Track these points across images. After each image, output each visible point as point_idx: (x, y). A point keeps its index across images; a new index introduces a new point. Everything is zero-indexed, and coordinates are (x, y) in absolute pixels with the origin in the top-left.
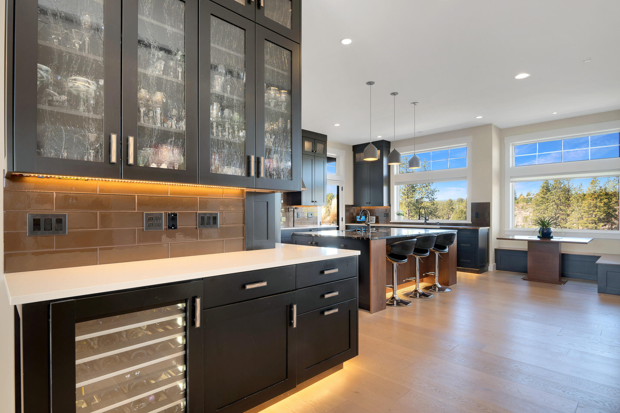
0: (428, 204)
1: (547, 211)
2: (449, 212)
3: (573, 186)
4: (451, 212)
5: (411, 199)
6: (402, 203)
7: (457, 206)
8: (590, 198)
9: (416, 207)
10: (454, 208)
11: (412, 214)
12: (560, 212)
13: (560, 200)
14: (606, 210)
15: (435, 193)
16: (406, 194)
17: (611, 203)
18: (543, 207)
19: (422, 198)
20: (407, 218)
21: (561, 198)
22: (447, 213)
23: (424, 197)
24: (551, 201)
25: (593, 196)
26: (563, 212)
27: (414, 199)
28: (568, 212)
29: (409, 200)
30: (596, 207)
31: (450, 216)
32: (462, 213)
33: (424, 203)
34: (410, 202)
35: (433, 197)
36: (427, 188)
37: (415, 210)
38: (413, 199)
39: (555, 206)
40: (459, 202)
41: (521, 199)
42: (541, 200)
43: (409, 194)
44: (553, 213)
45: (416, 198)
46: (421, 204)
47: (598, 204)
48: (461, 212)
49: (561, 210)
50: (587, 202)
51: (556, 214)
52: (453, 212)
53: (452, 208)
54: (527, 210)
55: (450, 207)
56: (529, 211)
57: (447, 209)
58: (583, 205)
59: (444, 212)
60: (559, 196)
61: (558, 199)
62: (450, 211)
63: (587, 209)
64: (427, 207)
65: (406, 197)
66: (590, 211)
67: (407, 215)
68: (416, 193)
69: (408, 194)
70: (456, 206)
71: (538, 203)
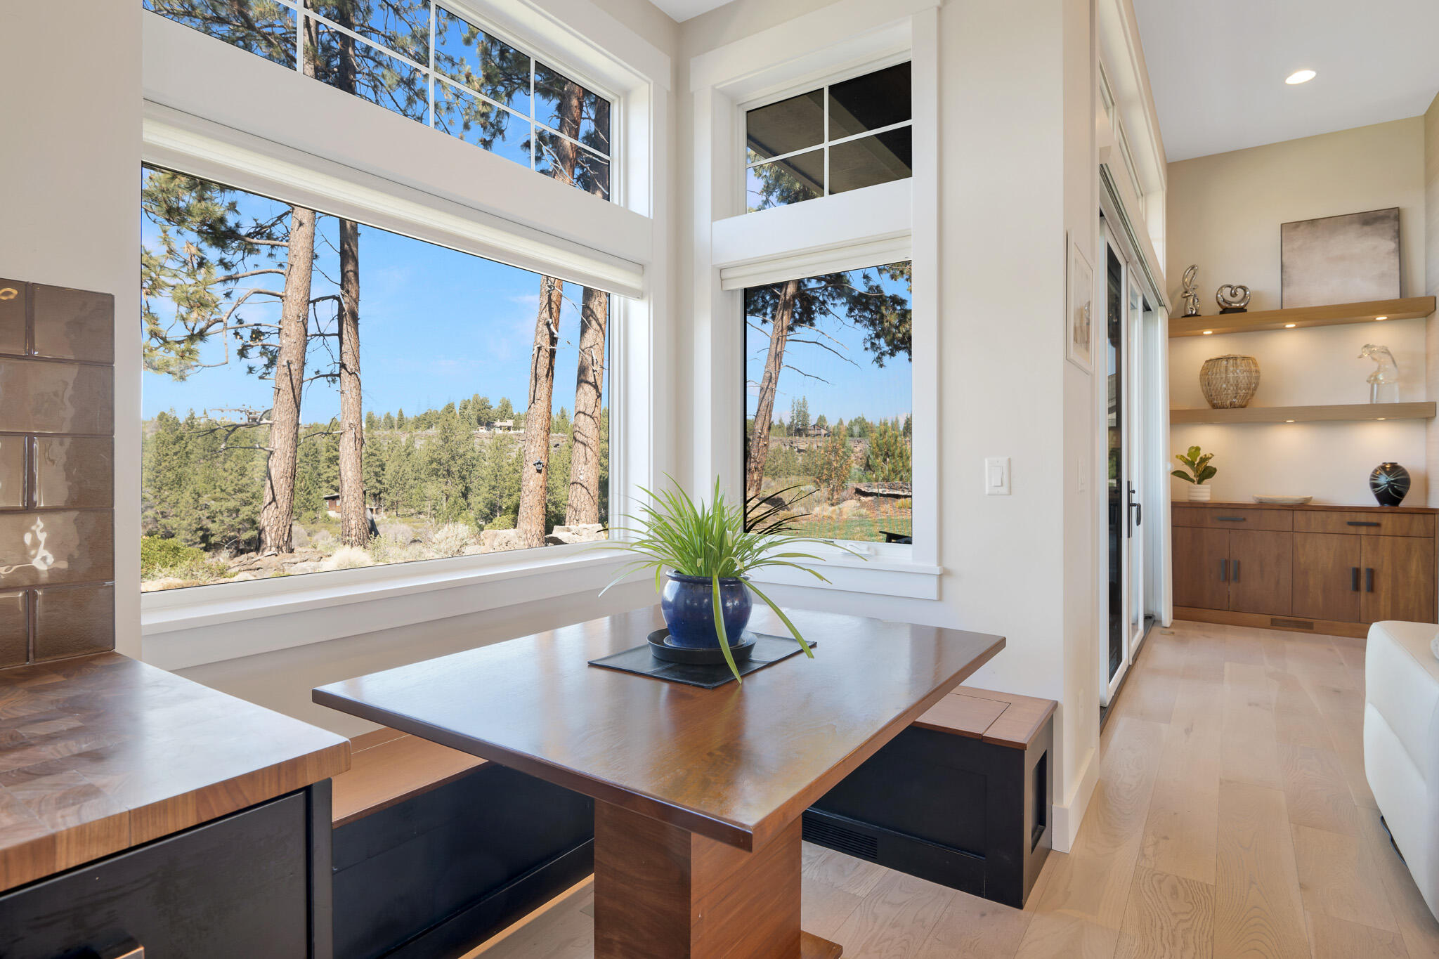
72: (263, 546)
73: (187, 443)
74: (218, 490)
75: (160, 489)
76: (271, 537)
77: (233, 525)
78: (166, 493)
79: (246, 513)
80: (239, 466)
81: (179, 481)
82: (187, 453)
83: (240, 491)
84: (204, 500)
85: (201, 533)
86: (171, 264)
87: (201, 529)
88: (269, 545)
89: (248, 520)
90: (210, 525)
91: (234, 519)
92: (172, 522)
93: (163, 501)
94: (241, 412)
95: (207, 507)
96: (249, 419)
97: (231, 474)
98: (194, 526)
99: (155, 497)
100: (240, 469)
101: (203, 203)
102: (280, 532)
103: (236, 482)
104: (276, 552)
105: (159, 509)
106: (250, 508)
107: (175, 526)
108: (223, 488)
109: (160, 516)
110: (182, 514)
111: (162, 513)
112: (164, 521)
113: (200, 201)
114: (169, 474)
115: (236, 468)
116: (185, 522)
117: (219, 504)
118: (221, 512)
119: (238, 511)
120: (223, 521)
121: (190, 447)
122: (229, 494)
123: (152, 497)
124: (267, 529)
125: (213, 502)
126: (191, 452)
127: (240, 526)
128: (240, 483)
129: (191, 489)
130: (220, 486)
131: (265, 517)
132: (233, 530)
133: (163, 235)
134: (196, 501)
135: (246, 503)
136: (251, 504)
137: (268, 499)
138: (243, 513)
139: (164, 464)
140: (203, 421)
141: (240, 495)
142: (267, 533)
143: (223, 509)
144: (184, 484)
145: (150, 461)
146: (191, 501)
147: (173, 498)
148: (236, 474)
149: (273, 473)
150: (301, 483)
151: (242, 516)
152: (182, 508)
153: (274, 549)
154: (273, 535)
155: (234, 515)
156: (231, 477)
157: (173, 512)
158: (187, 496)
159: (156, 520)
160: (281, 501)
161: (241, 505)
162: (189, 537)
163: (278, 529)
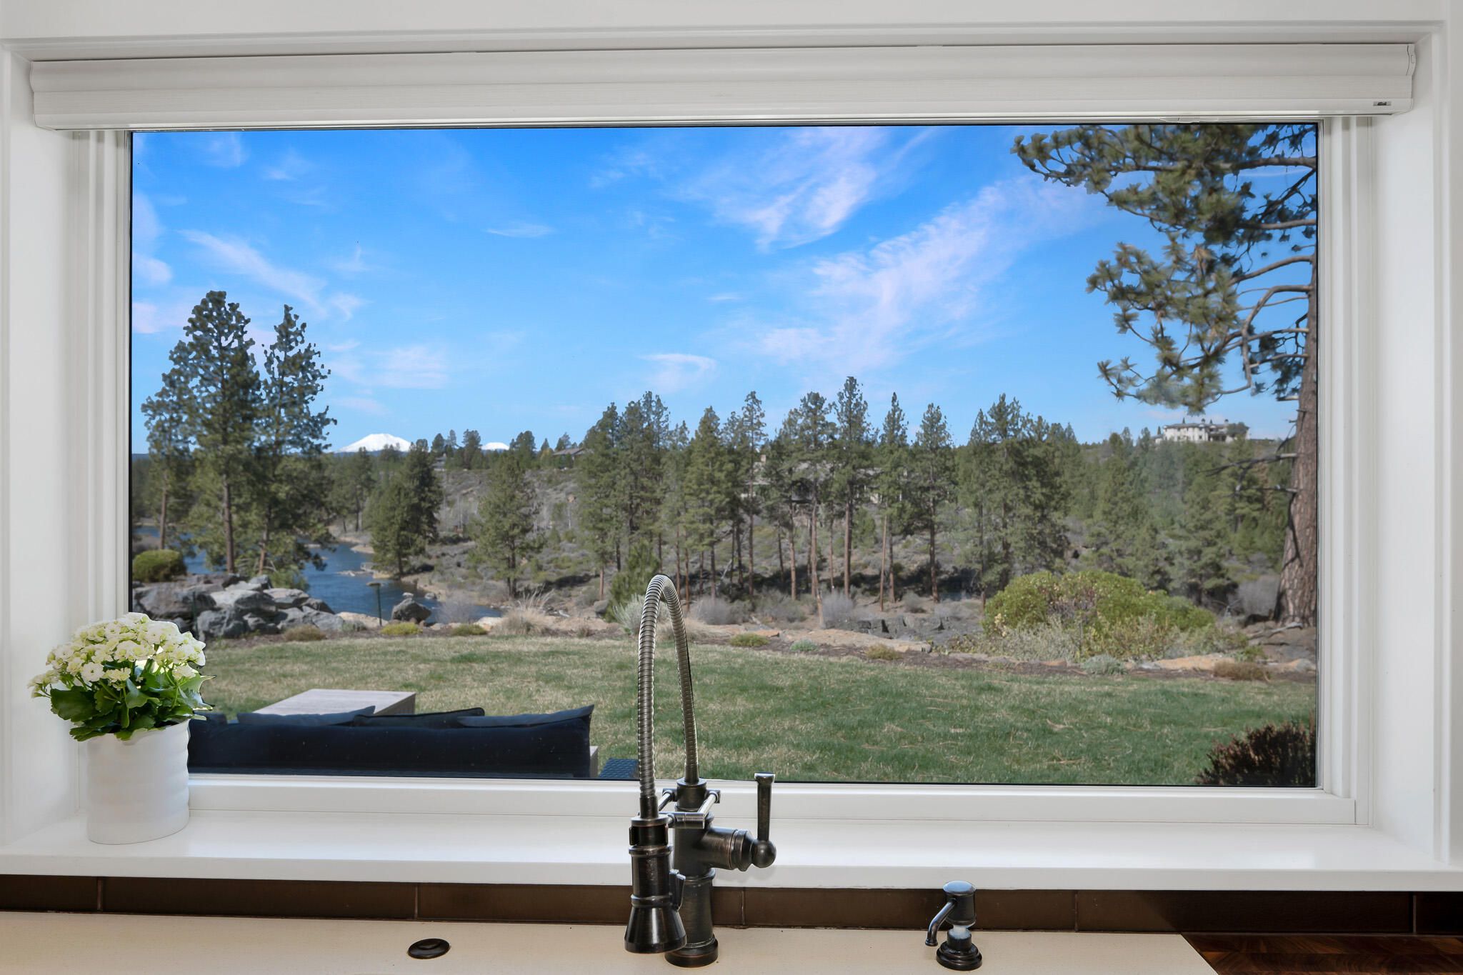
0: (300, 466)
1: (613, 492)
2: (359, 492)
3: (667, 427)
4: (365, 493)
5: (239, 447)
6: (204, 458)
7: (382, 473)
8: (701, 460)
9: (255, 473)
10: (373, 477)
11: (241, 501)
12: (642, 493)
13: (641, 464)
14: (730, 490)
15: (325, 430)
16: (217, 426)
17: (740, 472)
18: (605, 479)
19: (279, 443)
20: (223, 514)
21: (643, 457)
22: (354, 495)
23: (283, 442)
24: (623, 464)
25: (708, 456)
26: (648, 495)
27: (249, 446)
28: (658, 494)
29: (229, 449)
30: (713, 483)
31: (361, 503)
32: (399, 493)
33: (284, 462)
34: (232, 458)
35: (316, 442)
36: (297, 410)
37: (253, 485)
38: (246, 445)
39: (631, 479)
40: (388, 460)
41: (545, 458)
42: (599, 460)
43: (230, 429)
44: (627, 497)
45: (256, 444)
46: (275, 465)
47: (718, 475)
48: (396, 492)
49: (643, 488)
50: (695, 469)
51: (631, 498)
52: (369, 490)
53: (369, 479)
54: (560, 487)
55: (363, 477)
56: (566, 489)
57: (352, 481)
58: (688, 476)
59: (343, 492)
60: (639, 454)
61: (638, 459)
62: (361, 489)
63: (695, 487)
64: (296, 478)
65: (219, 437)
66: (701, 491)
67: (224, 505)
68: (257, 425)
69: (225, 430)
70: (380, 474)
71: (593, 469)
72: (1285, 614)
73: (1141, 470)
74: (1177, 525)
75: (1116, 522)
76: (1294, 603)
77: (1193, 570)
78: (1122, 528)
79: (1209, 556)
80: (1202, 497)
81: (1135, 513)
82: (1142, 481)
83: (1203, 528)
84: (1162, 537)
85: (1158, 577)
86: (1179, 276)
87: (1158, 572)
88: (1292, 613)
89: (1212, 564)
90: (1168, 568)
91: (1195, 562)
92: (1129, 562)
93: (1118, 537)
94: (1201, 429)
95: (1164, 545)
96: (1209, 438)
97: (1192, 507)
98: (1151, 568)
99: (1111, 532)
100: (1203, 500)
101: (1215, 196)
102: (1305, 599)
103: (1198, 516)
104: (1300, 624)
105: (1114, 546)
106: (1214, 549)
107: (1131, 567)
108: (1183, 523)
109: (1115, 554)
110: (1139, 554)
111: (1118, 551)
112: (1119, 560)
113: (1210, 194)
114: (1125, 506)
115: (1198, 500)
116: (1141, 563)
117: (1178, 542)
118: (1181, 553)
119: (1199, 552)
120: (1182, 564)
121: (1144, 474)
122: (1189, 531)
123: (1108, 532)
124: (1290, 592)
125: (1171, 540)
126: (1144, 481)
127: (1203, 572)
128: (1203, 518)
129: (1148, 525)
130: (1179, 522)
131: (1287, 577)
132: (1194, 576)
133: (1169, 243)
134: (1153, 538)
135: (1210, 543)
136: (1215, 544)
137: (1290, 554)
138: (1206, 555)
139: (1120, 495)
140: (1158, 441)
141: (1202, 533)
142: (1289, 599)
143: (1183, 549)
144: (1140, 517)
145: (1106, 492)
146: (1148, 538)
147: (1128, 534)
148: (1198, 507)
149: (1296, 520)
150: (1277, 518)
151: (1204, 560)
152: (1139, 546)
153: (1297, 619)
154: (1297, 601)
155: (1196, 558)
156: (1192, 511)
157: (1129, 550)
158: (1144, 532)
159: (1112, 559)
160: (1308, 558)
161: (1203, 546)
162: (1145, 581)
163: (1303, 594)
